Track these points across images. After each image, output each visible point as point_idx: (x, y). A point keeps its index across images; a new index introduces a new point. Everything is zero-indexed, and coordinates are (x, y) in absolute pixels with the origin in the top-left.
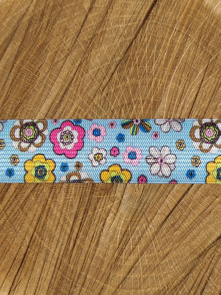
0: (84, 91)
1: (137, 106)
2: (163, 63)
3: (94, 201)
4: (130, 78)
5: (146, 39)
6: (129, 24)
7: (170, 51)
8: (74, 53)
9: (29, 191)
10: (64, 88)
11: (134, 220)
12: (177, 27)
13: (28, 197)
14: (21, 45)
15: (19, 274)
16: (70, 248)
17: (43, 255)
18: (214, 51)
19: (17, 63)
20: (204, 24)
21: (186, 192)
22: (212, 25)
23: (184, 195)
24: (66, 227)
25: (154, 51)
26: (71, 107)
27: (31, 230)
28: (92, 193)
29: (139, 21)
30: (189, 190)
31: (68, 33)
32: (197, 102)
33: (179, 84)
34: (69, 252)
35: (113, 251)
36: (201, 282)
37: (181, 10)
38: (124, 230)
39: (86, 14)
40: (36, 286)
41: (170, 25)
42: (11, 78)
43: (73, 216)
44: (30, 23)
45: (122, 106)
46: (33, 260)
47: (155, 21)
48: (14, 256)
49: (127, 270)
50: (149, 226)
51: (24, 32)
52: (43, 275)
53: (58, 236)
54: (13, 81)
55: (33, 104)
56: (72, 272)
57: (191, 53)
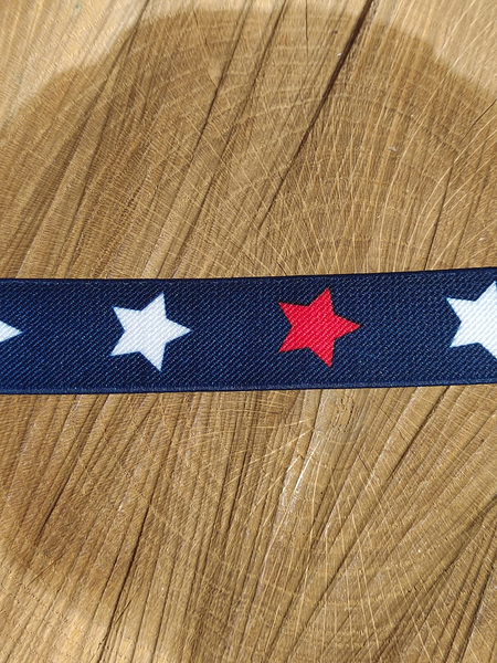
0: (223, 233)
1: (327, 253)
2: (367, 170)
3: (260, 437)
4: (309, 202)
5: (332, 128)
6: (299, 103)
7: (380, 148)
8: (199, 163)
9: (133, 427)
10: (186, 230)
11: (339, 466)
12: (388, 103)
13: (132, 439)
14: (96, 153)
15: (126, 588)
16: (222, 530)
17: (169, 548)
18: (460, 142)
19: (91, 187)
20: (437, 95)
21: (434, 407)
22: (453, 95)
23: (431, 412)
24: (209, 491)
25: (349, 150)
26: (200, 263)
27: (143, 502)
28: (254, 421)
29: (316, 96)
30: (438, 402)
31: (184, 127)
32: (438, 238)
33: (402, 207)
34: (220, 537)
35: (303, 530)
36: (478, 573)
37: (392, 71)
38: (322, 487)
39: (214, 89)
40: (161, 610)
41: (375, 101)
42: (81, 217)
43: (223, 467)
44: (110, 111)
45: (298, 254)
46: (151, 560)
47: (345, 95)
48: (114, 555)
49: (335, 564)
50: (369, 475)
51: (99, 130)
52: (174, 587)
53: (195, 510)
54: (86, 221)
55: (128, 263)
56: (230, 575)
57: (419, 149)
